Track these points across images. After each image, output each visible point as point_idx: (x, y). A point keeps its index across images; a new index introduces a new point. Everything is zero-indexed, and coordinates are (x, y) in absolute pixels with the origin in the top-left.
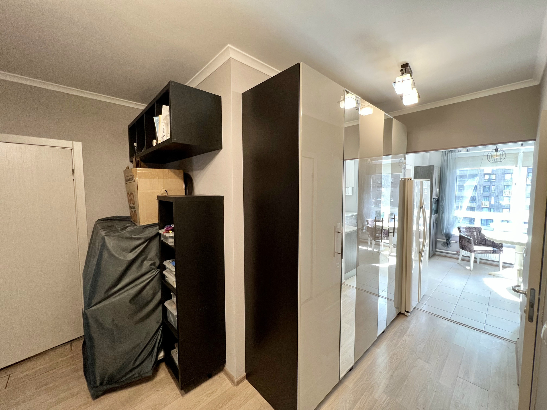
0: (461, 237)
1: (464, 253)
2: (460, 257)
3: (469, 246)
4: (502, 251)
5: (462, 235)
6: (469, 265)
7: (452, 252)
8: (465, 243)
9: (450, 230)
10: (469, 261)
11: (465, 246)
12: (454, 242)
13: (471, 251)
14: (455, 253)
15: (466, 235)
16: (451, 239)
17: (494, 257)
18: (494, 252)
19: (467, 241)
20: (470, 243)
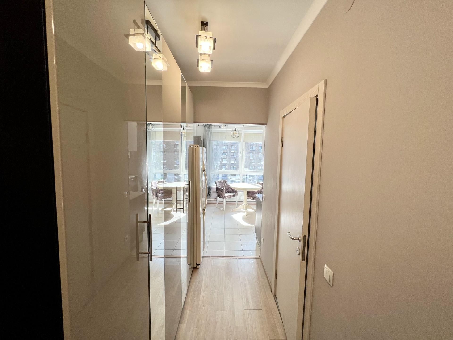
0: (217, 189)
1: (219, 199)
2: (217, 202)
3: (223, 194)
4: (237, 194)
5: (218, 187)
6: (223, 207)
7: (212, 200)
8: (220, 192)
9: (211, 184)
10: (222, 204)
11: (220, 194)
12: (213, 192)
13: (223, 198)
14: (214, 200)
15: (220, 187)
16: (211, 190)
17: (233, 199)
18: (234, 196)
19: (221, 191)
20: (223, 192)
